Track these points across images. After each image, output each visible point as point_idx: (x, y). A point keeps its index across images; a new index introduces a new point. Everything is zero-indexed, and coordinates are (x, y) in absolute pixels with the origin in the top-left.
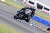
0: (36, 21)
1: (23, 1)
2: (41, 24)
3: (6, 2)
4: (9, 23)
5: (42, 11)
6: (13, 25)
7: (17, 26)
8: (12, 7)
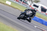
0: (40, 23)
1: (28, 4)
2: (45, 26)
3: (12, 5)
4: (15, 25)
5: (46, 14)
6: (19, 27)
7: (22, 28)
8: (17, 10)
